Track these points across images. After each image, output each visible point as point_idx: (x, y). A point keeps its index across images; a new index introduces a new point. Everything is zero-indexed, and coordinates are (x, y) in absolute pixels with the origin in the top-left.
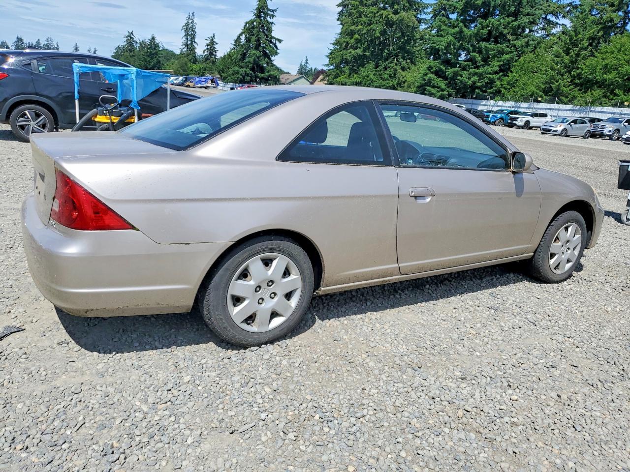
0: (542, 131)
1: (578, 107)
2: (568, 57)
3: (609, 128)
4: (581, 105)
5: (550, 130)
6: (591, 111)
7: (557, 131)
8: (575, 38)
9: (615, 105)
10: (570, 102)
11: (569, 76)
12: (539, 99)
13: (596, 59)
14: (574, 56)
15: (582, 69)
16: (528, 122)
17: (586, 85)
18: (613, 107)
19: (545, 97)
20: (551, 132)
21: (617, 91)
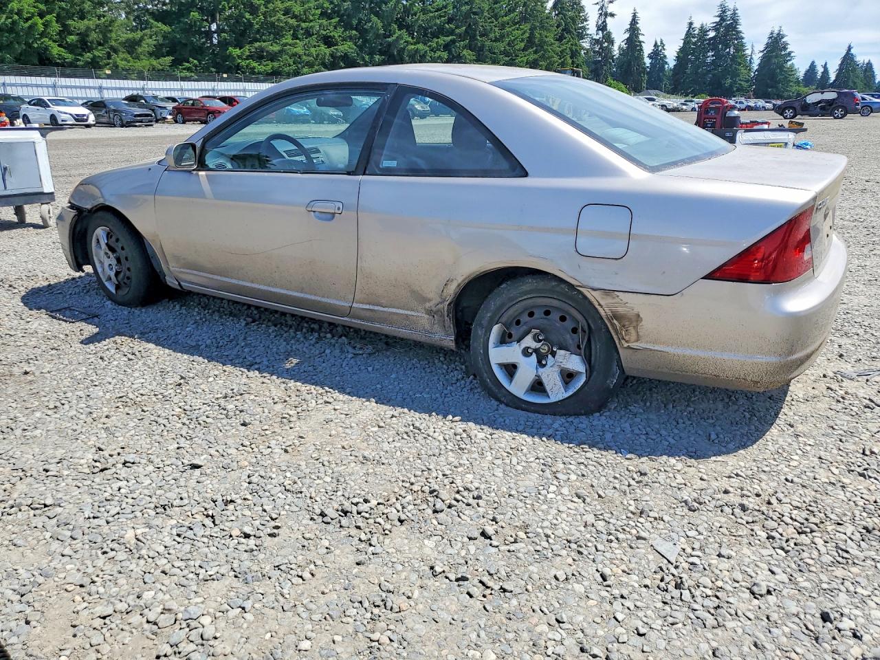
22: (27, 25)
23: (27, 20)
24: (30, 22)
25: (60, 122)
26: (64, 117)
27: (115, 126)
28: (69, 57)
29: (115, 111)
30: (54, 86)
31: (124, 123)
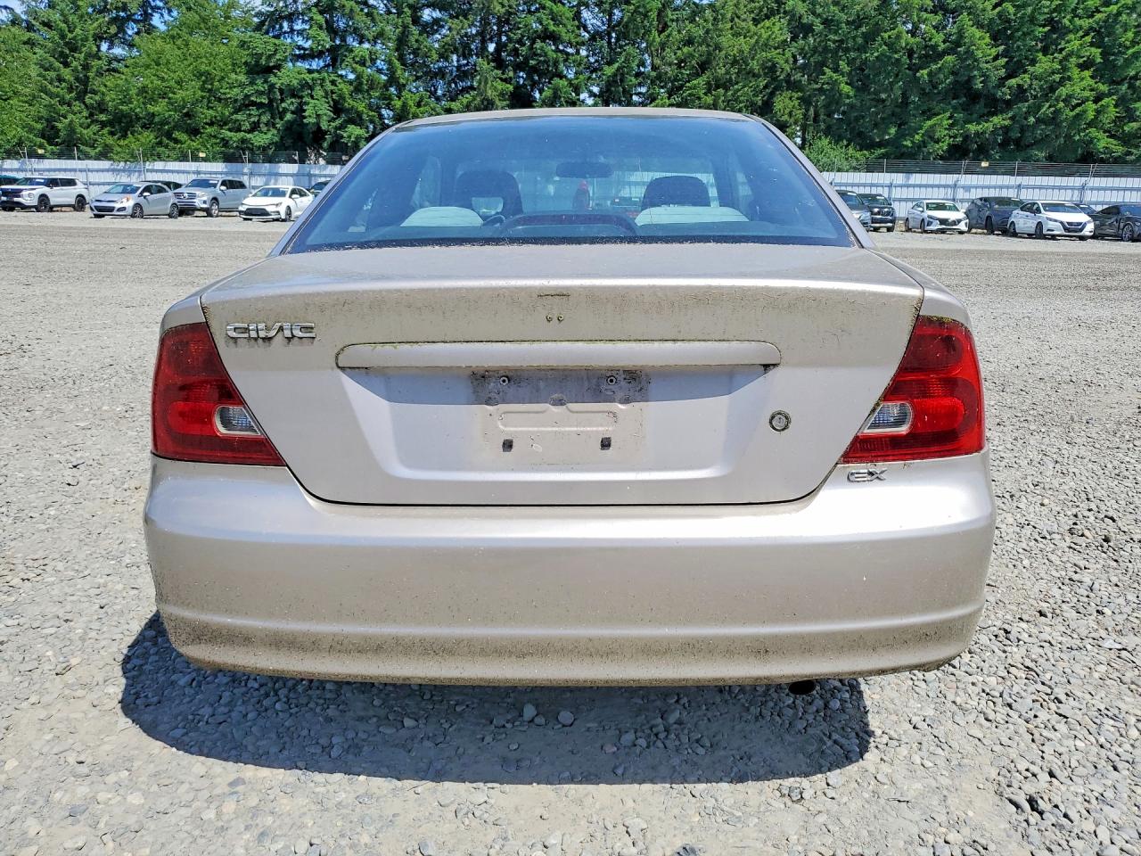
0: (96, 212)
1: (122, 164)
2: (68, 70)
3: (201, 198)
4: (126, 161)
5: (111, 209)
6: (148, 171)
7: (124, 209)
8: (70, 36)
9: (184, 158)
10: (103, 155)
11: (83, 106)
12: (40, 151)
13: (124, 77)
14: (80, 68)
15: (103, 94)
16: (43, 199)
17: (122, 124)
18: (181, 161)
19: (49, 148)
20: (115, 213)
21: (176, 134)
22: (1072, 114)
23: (1074, 108)
24: (1078, 110)
25: (1045, 232)
26: (1051, 225)
27: (1122, 240)
28: (1119, 149)
29: (1129, 219)
30: (1083, 188)
31: (1135, 236)
